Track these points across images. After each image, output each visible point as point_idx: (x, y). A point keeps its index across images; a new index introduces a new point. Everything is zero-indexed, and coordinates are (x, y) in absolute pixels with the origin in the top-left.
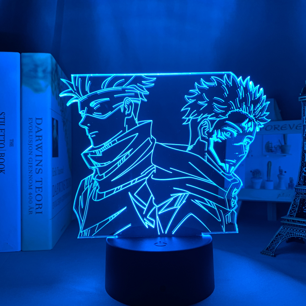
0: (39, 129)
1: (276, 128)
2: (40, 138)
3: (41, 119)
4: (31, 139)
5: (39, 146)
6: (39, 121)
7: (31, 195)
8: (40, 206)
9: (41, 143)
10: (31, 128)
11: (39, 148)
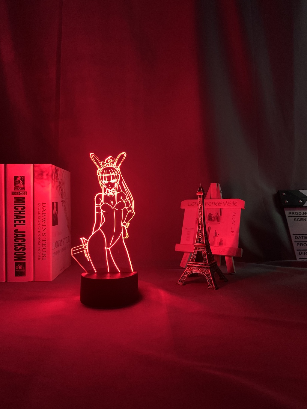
0: (44, 210)
1: (215, 204)
2: (45, 215)
3: (46, 203)
4: (39, 216)
5: (44, 220)
6: (44, 205)
7: (40, 249)
8: (45, 255)
9: (46, 218)
10: (39, 209)
11: (44, 221)
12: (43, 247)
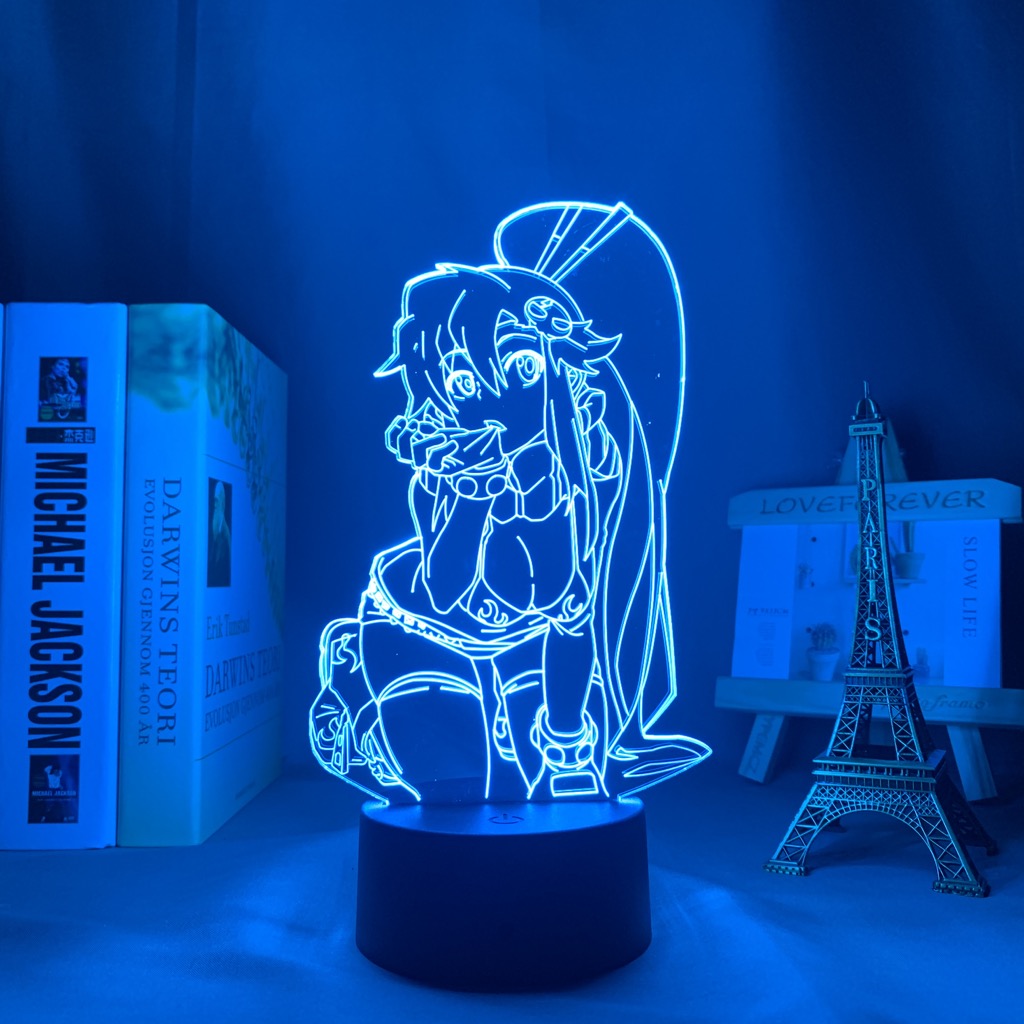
0: (172, 511)
2: (175, 534)
3: (179, 482)
4: (151, 538)
5: (171, 556)
6: (172, 489)
7: (147, 692)
8: (171, 723)
9: (178, 549)
10: (149, 507)
11: (170, 561)
12: (160, 683)
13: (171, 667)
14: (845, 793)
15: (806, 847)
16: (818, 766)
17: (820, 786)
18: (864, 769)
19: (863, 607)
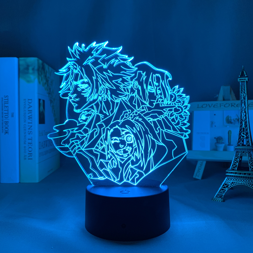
0: (30, 106)
2: (31, 112)
4: (25, 113)
6: (30, 101)
7: (25, 148)
8: (31, 155)
9: (32, 115)
10: (25, 105)
11: (30, 118)
12: (29, 146)
13: (31, 142)
14: (235, 180)
15: (224, 194)
16: (228, 172)
17: (228, 178)
18: (240, 173)
19: (241, 129)
